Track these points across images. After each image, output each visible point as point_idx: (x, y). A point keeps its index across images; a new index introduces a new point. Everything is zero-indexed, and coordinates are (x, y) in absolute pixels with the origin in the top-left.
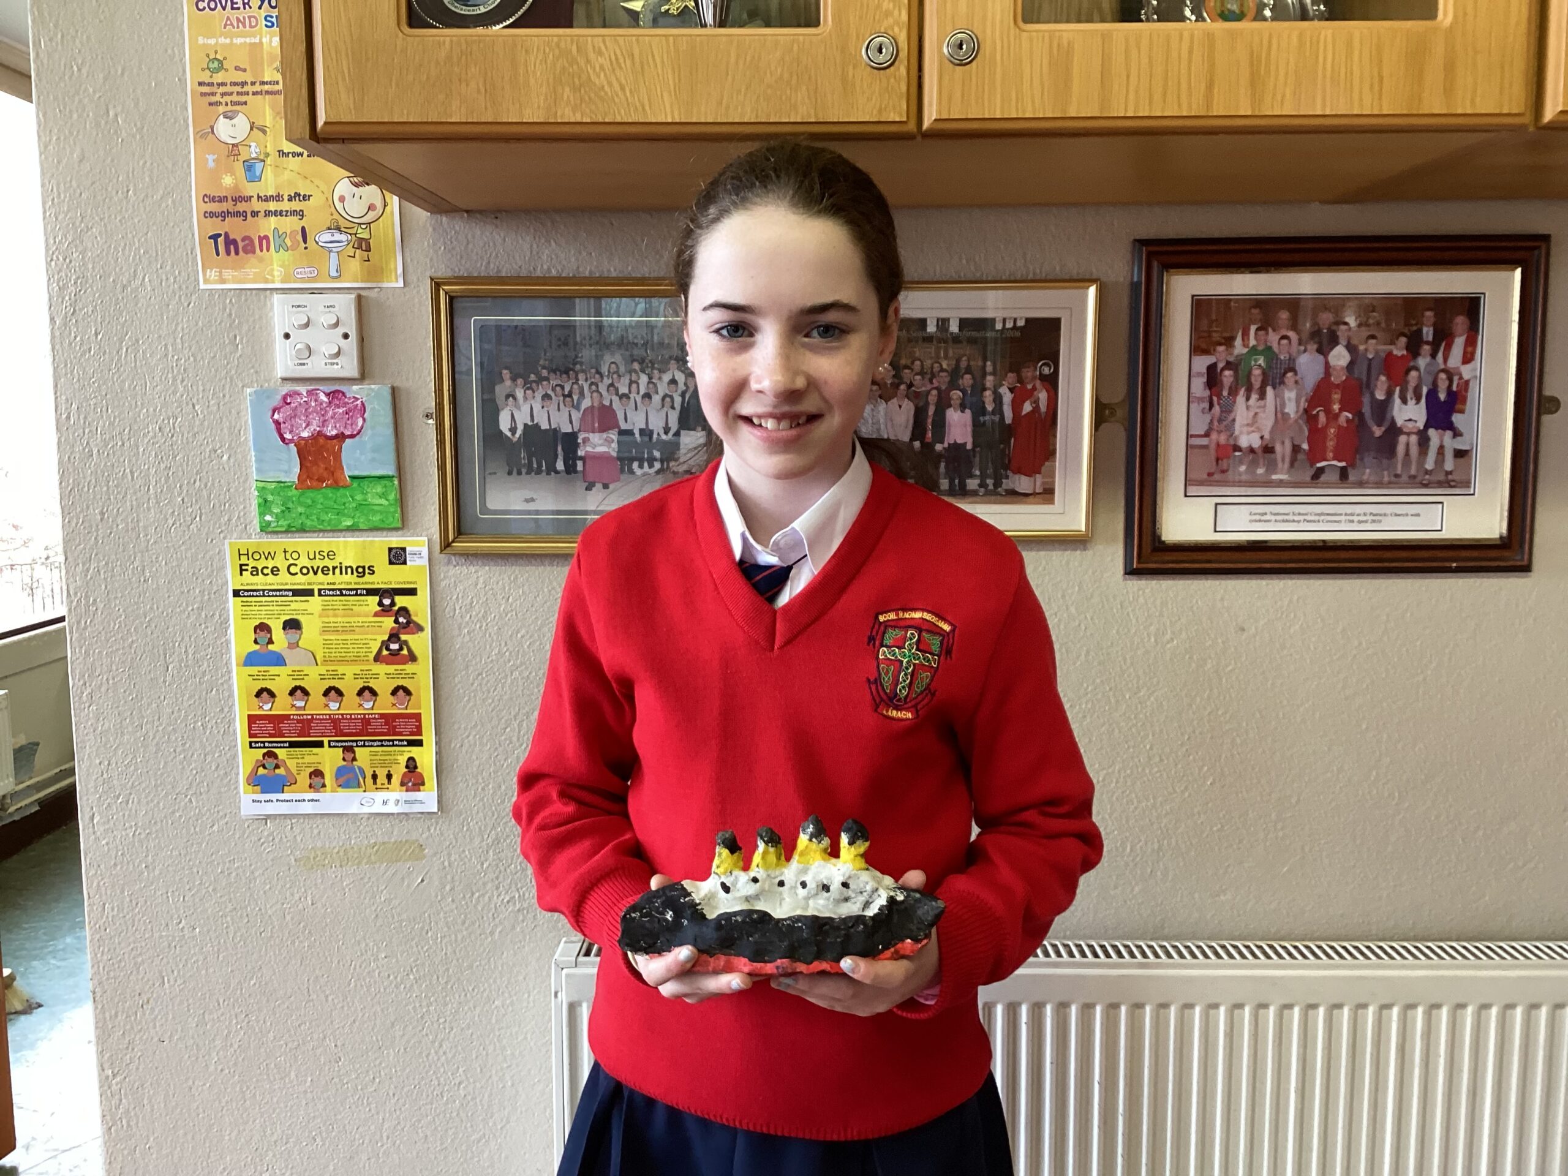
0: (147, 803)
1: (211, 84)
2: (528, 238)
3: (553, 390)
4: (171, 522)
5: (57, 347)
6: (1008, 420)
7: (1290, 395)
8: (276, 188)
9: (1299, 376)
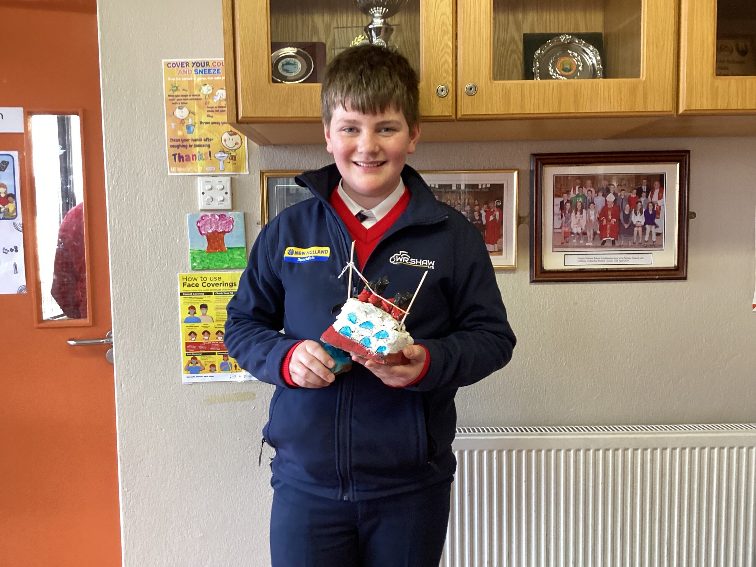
0: (144, 379)
1: (173, 96)
2: (298, 154)
4: (155, 266)
6: (484, 223)
7: (592, 212)
8: (199, 135)
9: (595, 205)
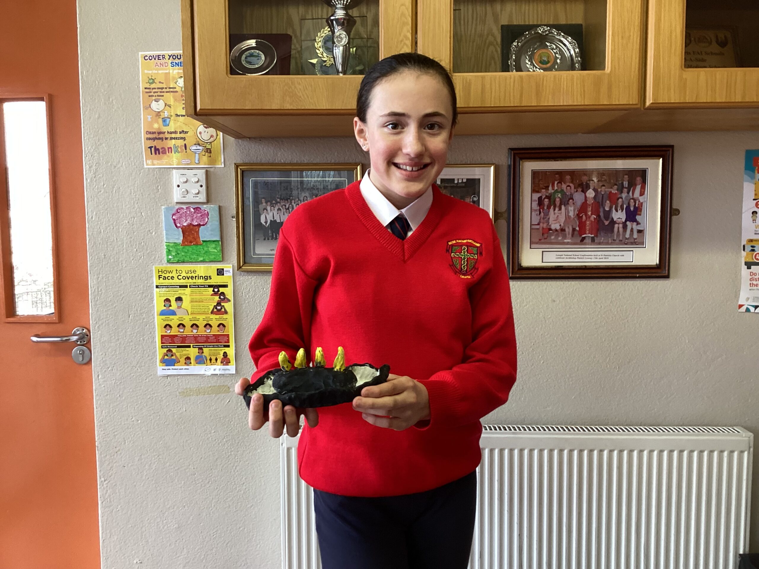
0: (120, 370)
1: (149, 88)
2: (273, 148)
3: (282, 207)
4: (132, 259)
7: (571, 208)
8: (175, 129)
9: (575, 201)
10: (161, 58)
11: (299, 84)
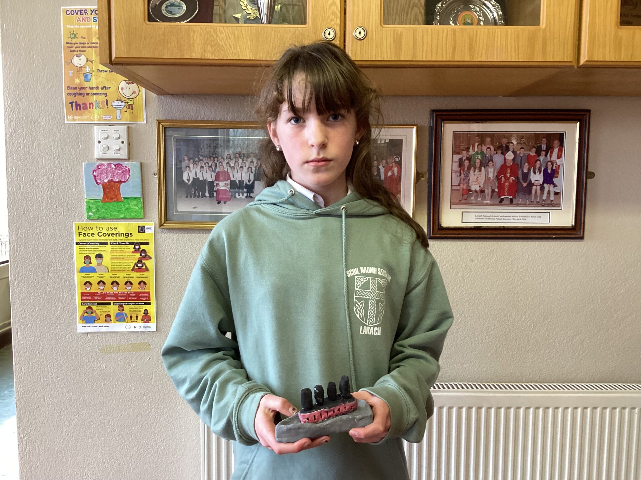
0: (40, 327)
1: (71, 43)
2: (195, 105)
3: (205, 164)
4: (51, 215)
5: (7, 145)
6: (382, 178)
7: (491, 170)
8: (96, 84)
9: (494, 163)
10: (83, 12)
11: (222, 33)
